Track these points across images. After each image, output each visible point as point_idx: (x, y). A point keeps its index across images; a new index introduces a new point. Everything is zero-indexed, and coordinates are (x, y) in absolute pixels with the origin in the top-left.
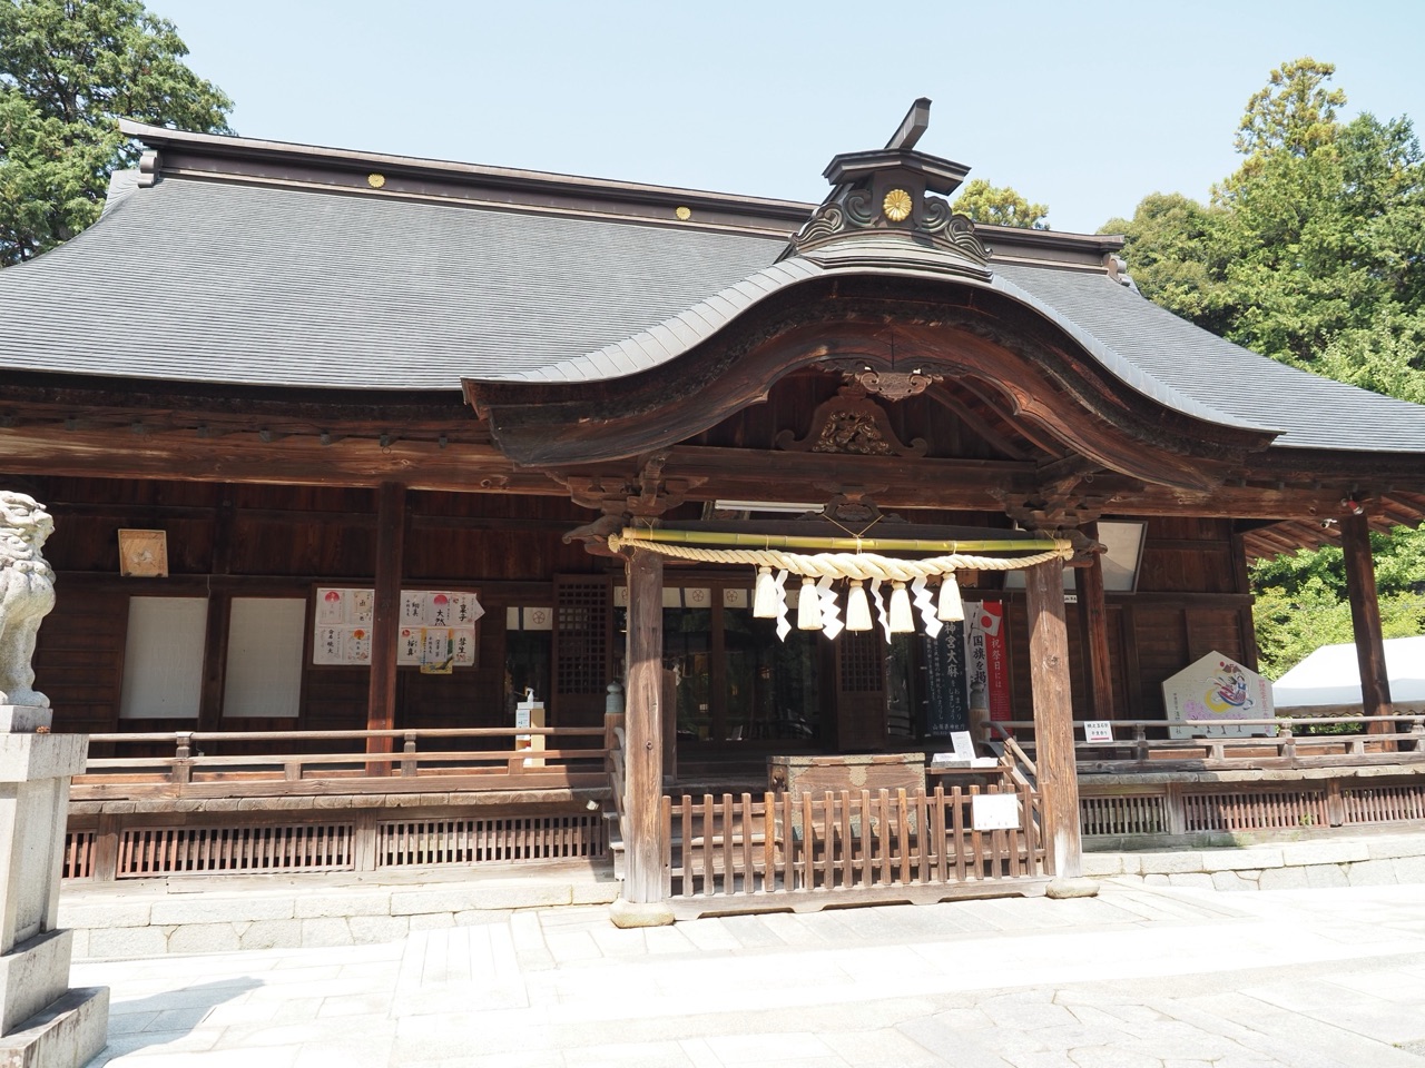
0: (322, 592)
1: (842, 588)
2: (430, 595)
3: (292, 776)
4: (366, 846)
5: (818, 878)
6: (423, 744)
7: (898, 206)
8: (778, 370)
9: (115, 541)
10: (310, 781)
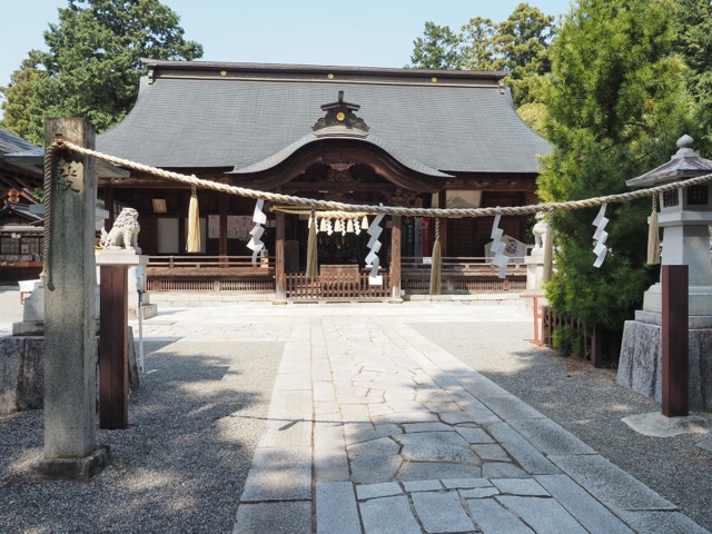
0: (210, 217)
1: (333, 221)
2: (241, 217)
3: (198, 268)
4: (217, 286)
5: (325, 295)
6: (230, 260)
7: (341, 117)
8: (308, 164)
9: (151, 202)
10: (202, 269)
